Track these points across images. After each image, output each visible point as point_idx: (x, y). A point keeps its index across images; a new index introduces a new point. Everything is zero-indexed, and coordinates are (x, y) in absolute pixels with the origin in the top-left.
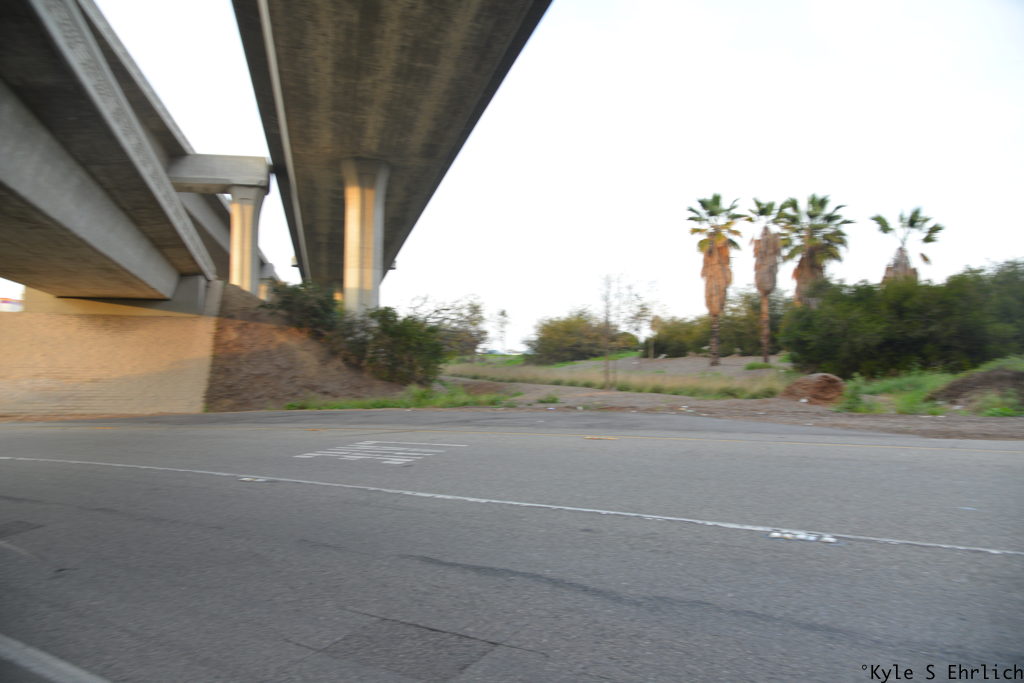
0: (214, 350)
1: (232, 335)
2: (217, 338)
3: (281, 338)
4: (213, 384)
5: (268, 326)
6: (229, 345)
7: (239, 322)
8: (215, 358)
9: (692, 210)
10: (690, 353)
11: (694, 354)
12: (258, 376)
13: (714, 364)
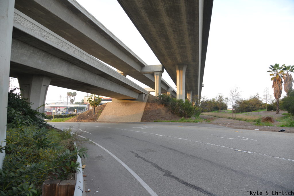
0: (144, 110)
1: (149, 106)
2: (145, 107)
3: (158, 107)
4: (143, 116)
5: (156, 104)
6: (148, 108)
7: (150, 103)
8: (144, 111)
12: (152, 115)
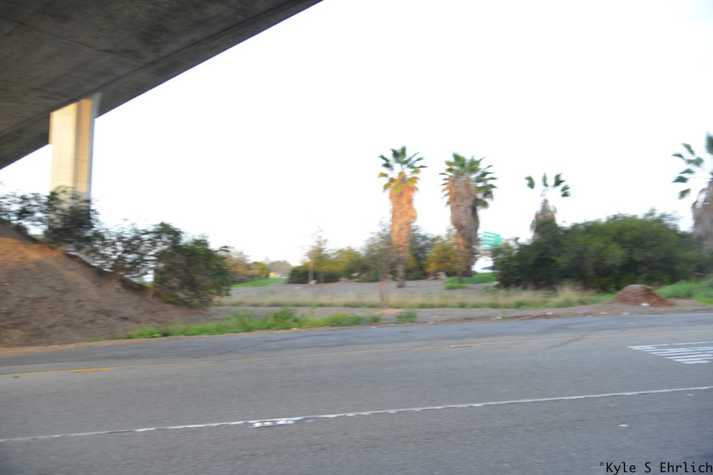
9: (383, 158)
10: (343, 279)
11: (346, 279)
13: (401, 286)
